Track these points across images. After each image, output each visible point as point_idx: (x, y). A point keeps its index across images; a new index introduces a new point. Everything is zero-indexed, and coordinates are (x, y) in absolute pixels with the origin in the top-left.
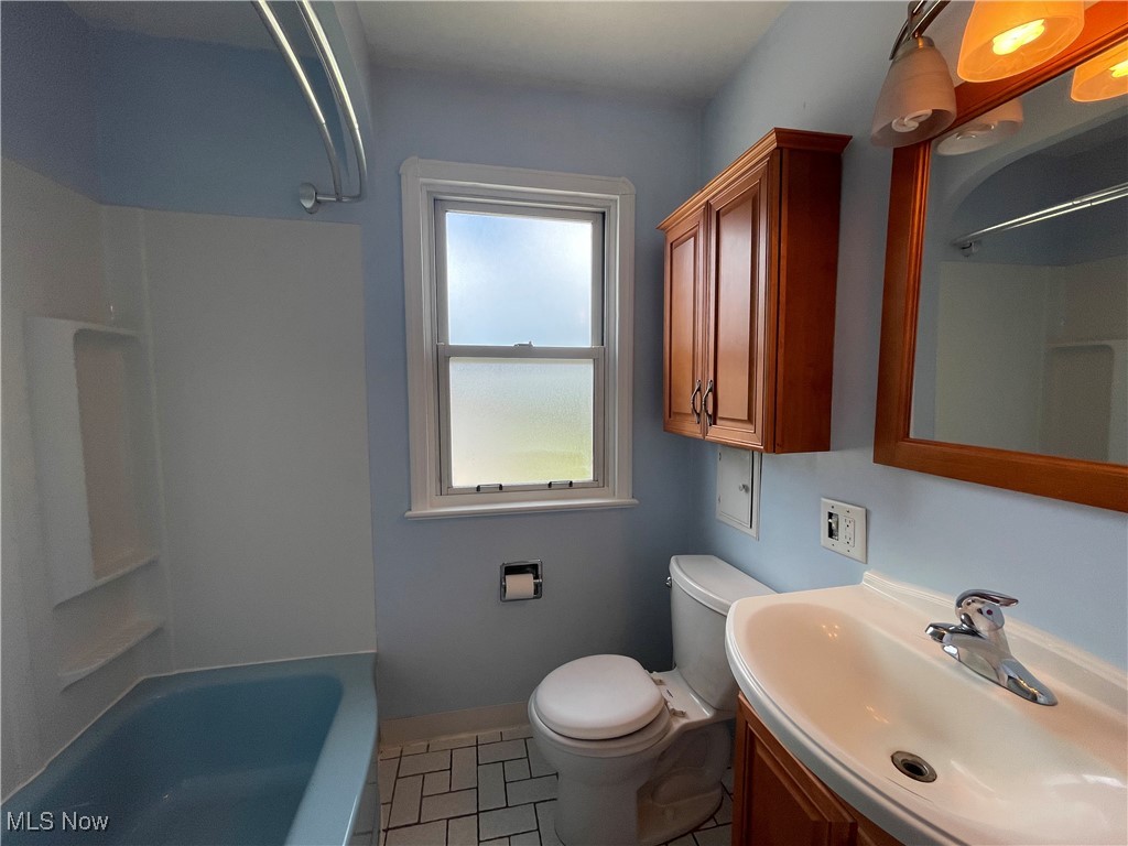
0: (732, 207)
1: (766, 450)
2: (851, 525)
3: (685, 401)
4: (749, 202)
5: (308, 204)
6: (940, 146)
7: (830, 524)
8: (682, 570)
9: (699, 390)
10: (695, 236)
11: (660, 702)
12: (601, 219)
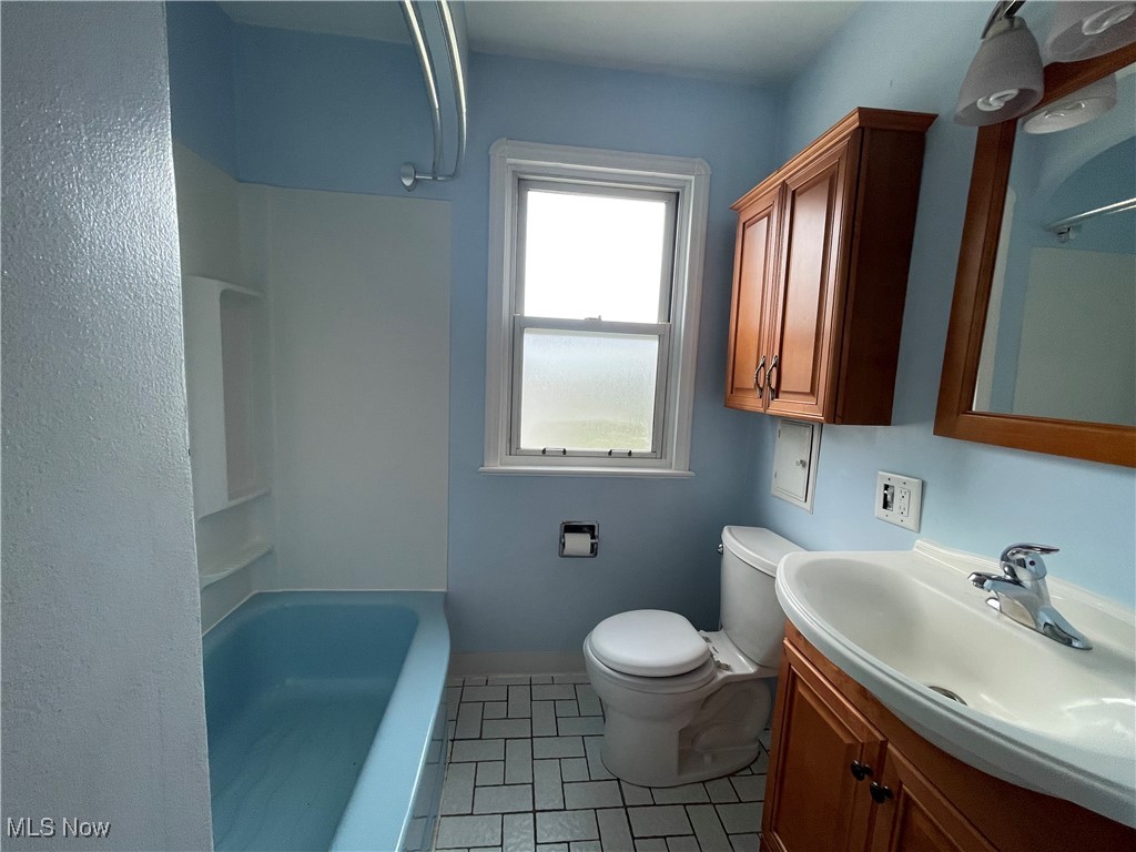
0: (809, 187)
1: (828, 421)
2: (906, 497)
3: (748, 376)
4: (825, 181)
5: (408, 182)
6: (1027, 124)
7: (885, 495)
8: (733, 536)
9: (763, 365)
10: (769, 216)
11: (704, 654)
12: (675, 199)
